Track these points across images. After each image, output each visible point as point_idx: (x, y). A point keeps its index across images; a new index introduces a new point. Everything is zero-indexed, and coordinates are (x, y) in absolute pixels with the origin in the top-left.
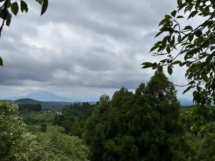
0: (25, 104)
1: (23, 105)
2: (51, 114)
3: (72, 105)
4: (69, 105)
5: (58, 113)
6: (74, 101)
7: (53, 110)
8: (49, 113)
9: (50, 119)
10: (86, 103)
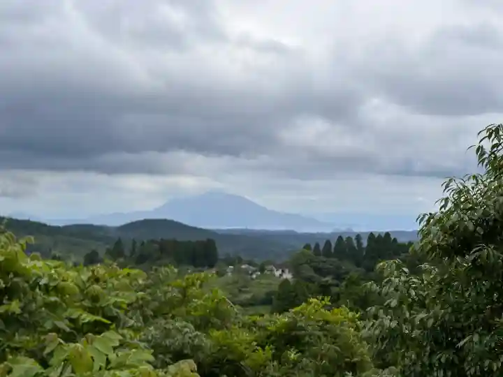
0: (159, 239)
1: (153, 241)
2: (254, 276)
3: (328, 243)
4: (317, 246)
5: (278, 273)
6: (328, 231)
7: (258, 261)
8: (246, 272)
9: (248, 296)
10: (383, 235)
